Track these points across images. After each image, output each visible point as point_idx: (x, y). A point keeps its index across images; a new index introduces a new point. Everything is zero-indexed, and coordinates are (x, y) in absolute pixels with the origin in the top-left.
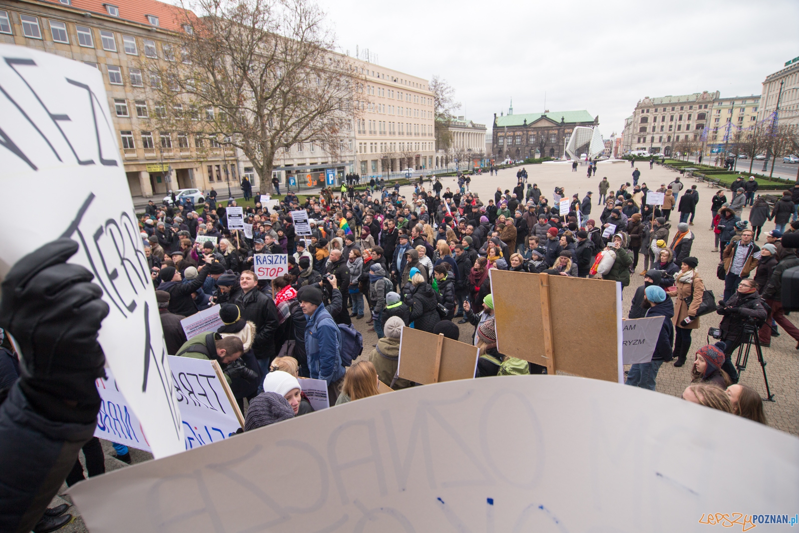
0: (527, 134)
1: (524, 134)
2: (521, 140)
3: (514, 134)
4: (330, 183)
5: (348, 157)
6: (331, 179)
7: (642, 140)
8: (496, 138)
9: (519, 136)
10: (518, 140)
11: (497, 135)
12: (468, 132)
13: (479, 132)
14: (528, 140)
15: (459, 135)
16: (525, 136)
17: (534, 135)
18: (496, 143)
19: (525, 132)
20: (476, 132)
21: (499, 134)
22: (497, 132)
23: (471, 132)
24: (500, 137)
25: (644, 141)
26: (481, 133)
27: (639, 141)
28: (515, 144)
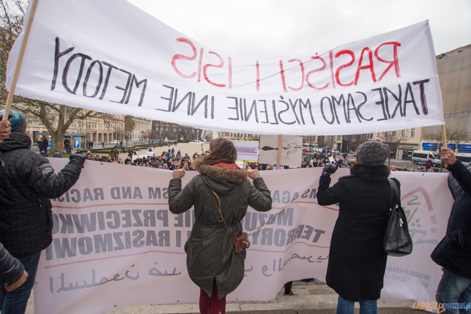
0: (172, 127)
1: (170, 126)
2: (169, 129)
3: (165, 126)
4: (76, 146)
5: (70, 130)
6: (77, 144)
7: (227, 135)
8: (154, 126)
9: (168, 127)
10: (167, 129)
11: (154, 125)
12: (142, 122)
13: (147, 123)
14: (172, 129)
15: (137, 123)
16: (171, 127)
17: (175, 127)
18: (154, 130)
19: (171, 125)
20: (146, 122)
21: (156, 125)
22: (155, 124)
23: (144, 122)
24: (157, 126)
25: (228, 135)
26: (149, 123)
27: (226, 135)
28: (165, 131)
